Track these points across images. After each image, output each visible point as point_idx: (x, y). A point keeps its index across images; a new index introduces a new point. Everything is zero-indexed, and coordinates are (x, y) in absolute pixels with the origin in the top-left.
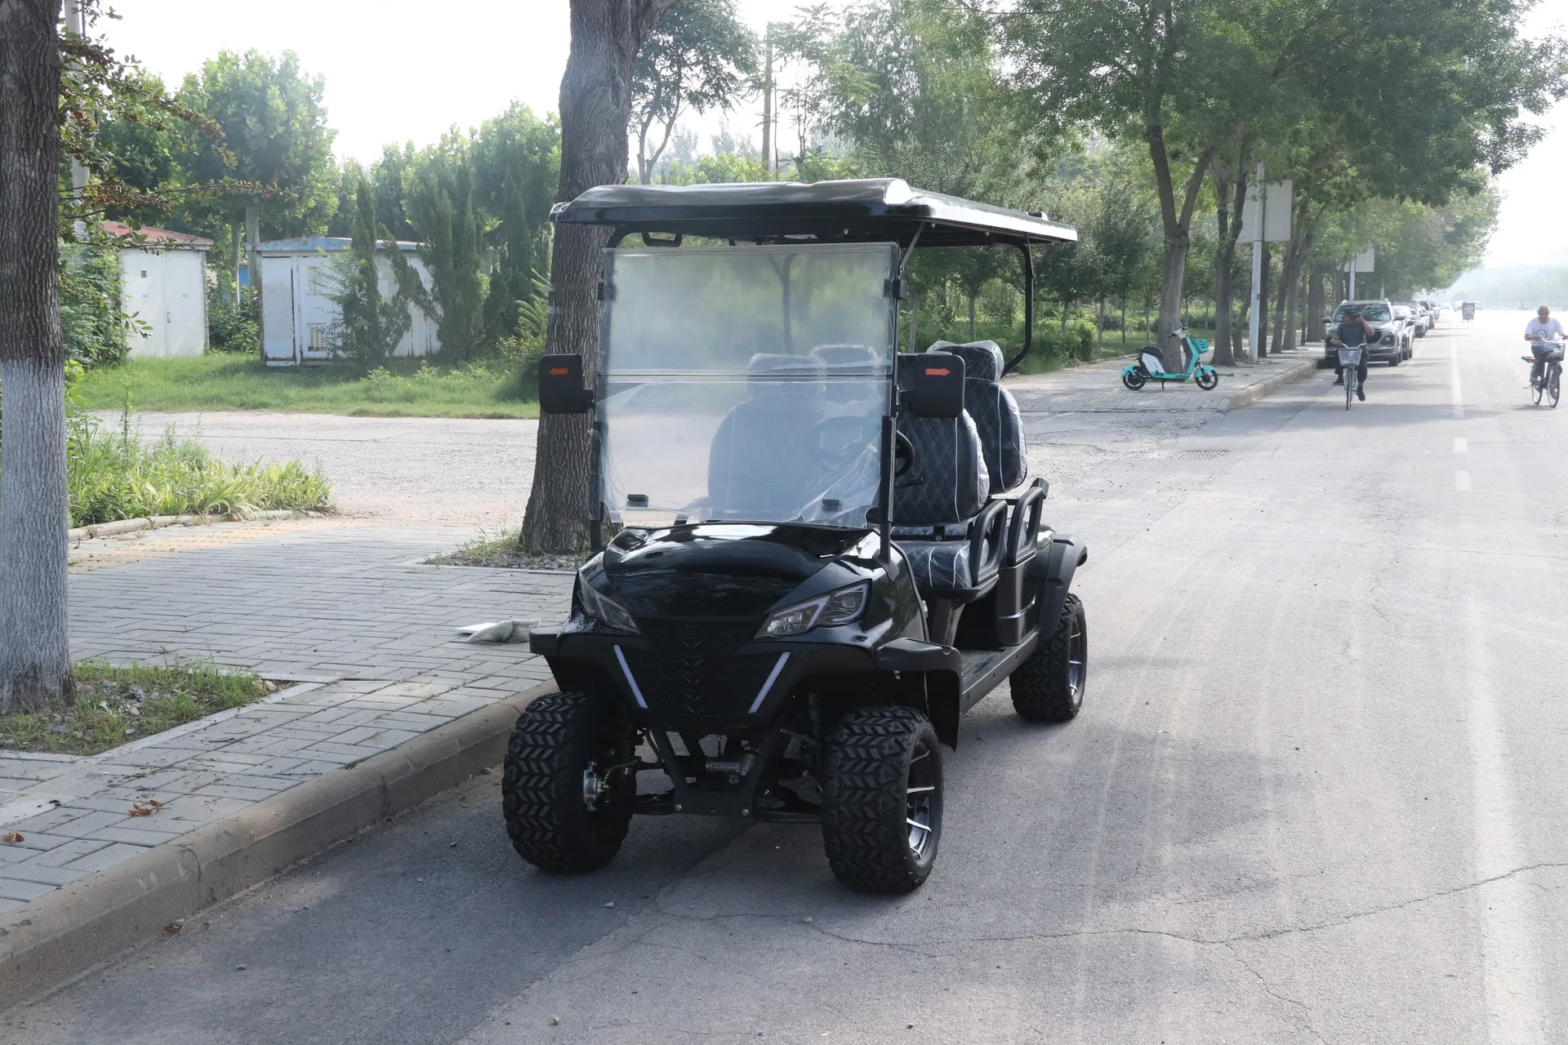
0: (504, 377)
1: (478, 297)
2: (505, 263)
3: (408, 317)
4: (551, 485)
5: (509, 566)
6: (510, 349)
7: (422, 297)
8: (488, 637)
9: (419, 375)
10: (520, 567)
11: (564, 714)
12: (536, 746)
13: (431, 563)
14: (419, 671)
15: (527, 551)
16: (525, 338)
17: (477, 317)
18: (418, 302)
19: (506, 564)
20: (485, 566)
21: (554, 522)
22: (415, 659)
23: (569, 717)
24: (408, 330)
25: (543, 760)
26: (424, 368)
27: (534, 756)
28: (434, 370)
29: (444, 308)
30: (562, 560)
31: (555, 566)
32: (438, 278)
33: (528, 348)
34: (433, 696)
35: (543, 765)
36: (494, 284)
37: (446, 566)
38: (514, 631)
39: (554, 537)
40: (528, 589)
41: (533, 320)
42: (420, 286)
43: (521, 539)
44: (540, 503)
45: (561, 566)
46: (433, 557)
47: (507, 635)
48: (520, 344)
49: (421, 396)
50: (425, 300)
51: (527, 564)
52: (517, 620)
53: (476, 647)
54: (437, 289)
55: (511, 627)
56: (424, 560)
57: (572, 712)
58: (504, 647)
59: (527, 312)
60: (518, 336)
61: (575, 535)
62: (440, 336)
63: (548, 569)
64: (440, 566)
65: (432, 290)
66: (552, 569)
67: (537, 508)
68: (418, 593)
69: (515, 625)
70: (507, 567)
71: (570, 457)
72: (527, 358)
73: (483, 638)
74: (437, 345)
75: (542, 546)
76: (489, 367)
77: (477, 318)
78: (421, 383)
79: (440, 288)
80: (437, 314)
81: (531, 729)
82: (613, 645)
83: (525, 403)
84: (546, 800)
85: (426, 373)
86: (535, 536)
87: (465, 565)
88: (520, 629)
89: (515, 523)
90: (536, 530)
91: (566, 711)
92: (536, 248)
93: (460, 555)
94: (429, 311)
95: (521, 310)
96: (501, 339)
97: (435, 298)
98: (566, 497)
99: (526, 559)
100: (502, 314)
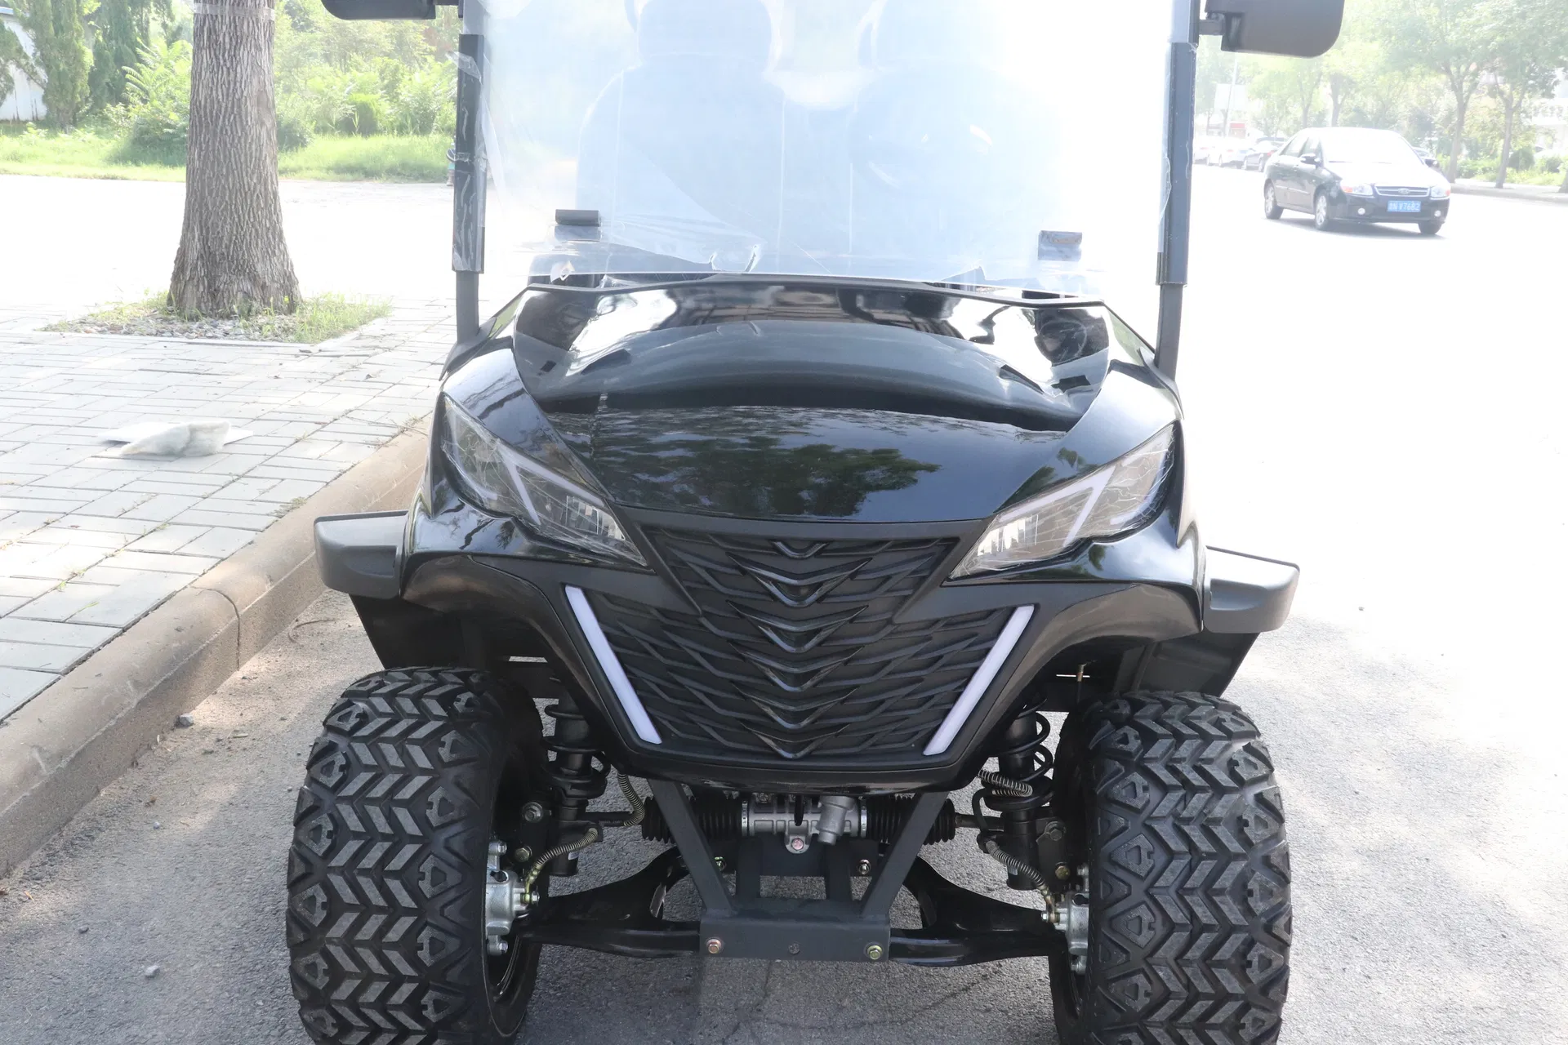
0: (113, 141)
1: (82, 65)
2: (108, 37)
3: (10, 80)
4: (208, 233)
5: (159, 333)
6: (118, 117)
7: (23, 61)
8: (149, 449)
9: (26, 136)
10: (173, 335)
11: (430, 743)
12: (370, 836)
13: (54, 330)
14: (46, 518)
15: (179, 314)
16: (134, 104)
17: (83, 84)
18: (19, 66)
19: (154, 332)
20: (126, 333)
21: (212, 280)
22: (37, 492)
23: (444, 753)
24: (11, 93)
25: (395, 874)
26: (30, 129)
27: (369, 862)
28: (43, 132)
29: (48, 73)
30: (227, 325)
31: (219, 333)
32: (39, 43)
33: (138, 114)
34: (75, 575)
35: (394, 885)
36: (99, 55)
37: (74, 334)
38: (192, 439)
39: (214, 297)
40: (191, 366)
41: (142, 89)
42: (20, 50)
43: (170, 299)
44: (193, 255)
45: (226, 334)
46: (54, 322)
47: (180, 446)
48: (128, 111)
49: (30, 156)
50: (27, 64)
51: (183, 332)
52: (196, 422)
53: (136, 465)
54: (38, 54)
55: (189, 434)
56: (44, 325)
57: (448, 738)
58: (177, 465)
59: (134, 79)
60: (126, 102)
61: (240, 295)
62: (45, 99)
63: (210, 337)
64: (65, 334)
65: (34, 54)
66: (216, 337)
67: (190, 262)
68: (39, 373)
69: (193, 430)
70: (156, 335)
71: (230, 198)
72: (137, 124)
73: (143, 450)
74: (42, 110)
75: (199, 307)
76: (98, 133)
77: (82, 86)
78: (29, 143)
79: (42, 55)
80: (40, 80)
81: (351, 789)
82: (564, 585)
83: (137, 165)
84: (406, 969)
85: (34, 135)
86: (188, 295)
87: (100, 332)
88: (201, 436)
89: (160, 282)
90: (190, 287)
91: (434, 739)
92: (138, 25)
93: (91, 319)
94: (32, 76)
95: (128, 76)
96: (109, 105)
97: (38, 63)
98: (227, 247)
99: (179, 325)
100: (107, 84)
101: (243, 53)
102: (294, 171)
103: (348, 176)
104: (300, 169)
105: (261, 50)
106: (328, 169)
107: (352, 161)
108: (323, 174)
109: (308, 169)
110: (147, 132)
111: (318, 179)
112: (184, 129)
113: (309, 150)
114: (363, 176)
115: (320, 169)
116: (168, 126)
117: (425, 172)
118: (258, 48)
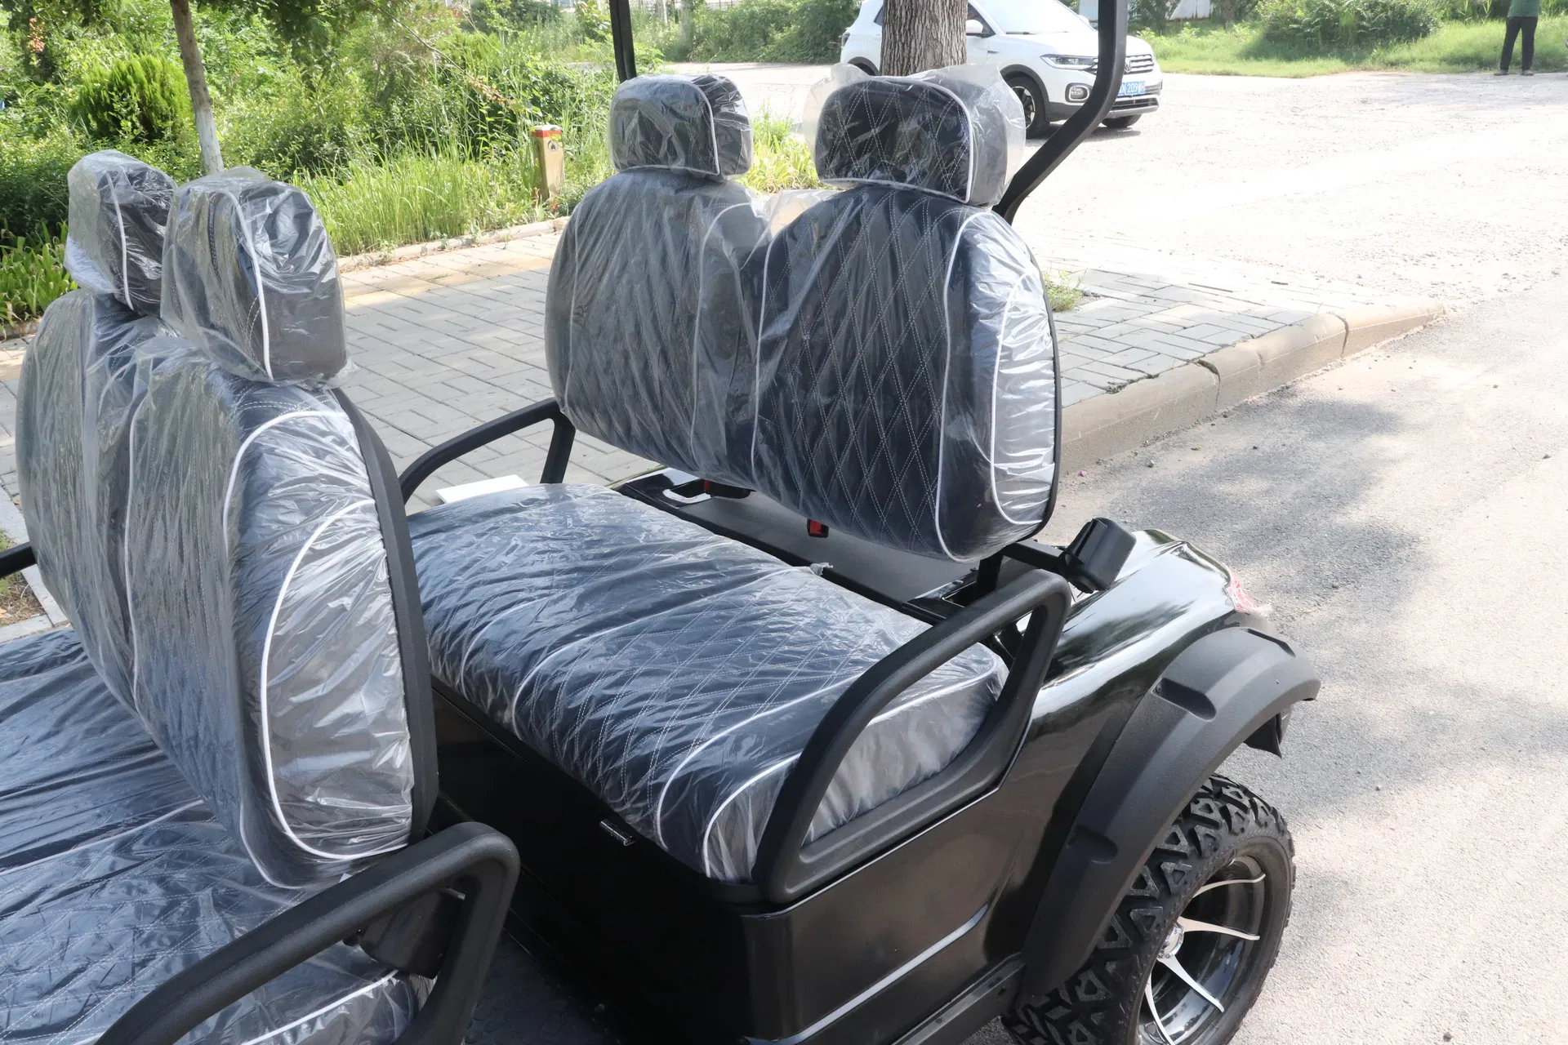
28: (1195, 31)
33: (1273, 10)
72: (1270, 20)
101: (918, 26)
102: (1406, 63)
103: (1461, 67)
104: (1413, 60)
105: (937, 22)
106: (1444, 59)
107: (1469, 52)
108: (1436, 66)
109: (1421, 60)
110: (1276, 27)
111: (1426, 71)
112: (1308, 24)
113: (1430, 40)
114: (1476, 66)
115: (1433, 60)
116: (1296, 22)
117: (1549, 60)
118: (934, 20)
